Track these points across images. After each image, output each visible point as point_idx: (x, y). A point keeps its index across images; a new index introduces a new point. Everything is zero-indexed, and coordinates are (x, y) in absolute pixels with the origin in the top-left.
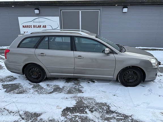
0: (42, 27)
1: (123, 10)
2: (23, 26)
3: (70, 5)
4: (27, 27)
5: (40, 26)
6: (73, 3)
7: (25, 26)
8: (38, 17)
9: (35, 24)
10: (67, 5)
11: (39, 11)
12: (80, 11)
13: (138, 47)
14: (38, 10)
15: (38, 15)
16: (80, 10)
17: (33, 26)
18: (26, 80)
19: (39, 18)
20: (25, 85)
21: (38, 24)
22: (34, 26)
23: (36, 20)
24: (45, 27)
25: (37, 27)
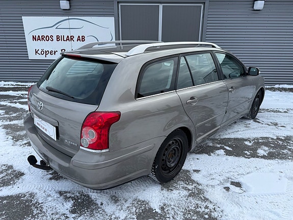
0: (75, 39)
1: (254, 3)
2: (34, 38)
4: (42, 39)
5: (72, 38)
7: (39, 36)
8: (67, 18)
9: (61, 33)
11: (70, 3)
12: (160, 5)
13: (280, 84)
14: (68, 2)
15: (66, 12)
16: (161, 3)
17: (55, 38)
18: (51, 179)
19: (69, 19)
20: (50, 199)
21: (66, 33)
22: (57, 38)
23: (63, 25)
24: (83, 39)
25: (65, 39)
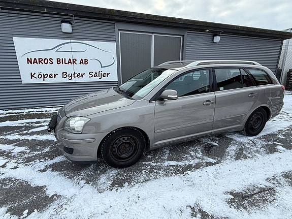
0: (78, 62)
2: (29, 61)
3: (139, 21)
4: (39, 61)
5: (74, 61)
6: (146, 18)
7: (35, 59)
8: (69, 41)
9: (61, 56)
10: (134, 20)
11: (72, 27)
12: (152, 35)
14: (70, 25)
15: (67, 35)
17: (55, 61)
19: (71, 42)
21: (68, 57)
22: (58, 61)
23: (65, 47)
24: (86, 62)
25: (67, 62)
